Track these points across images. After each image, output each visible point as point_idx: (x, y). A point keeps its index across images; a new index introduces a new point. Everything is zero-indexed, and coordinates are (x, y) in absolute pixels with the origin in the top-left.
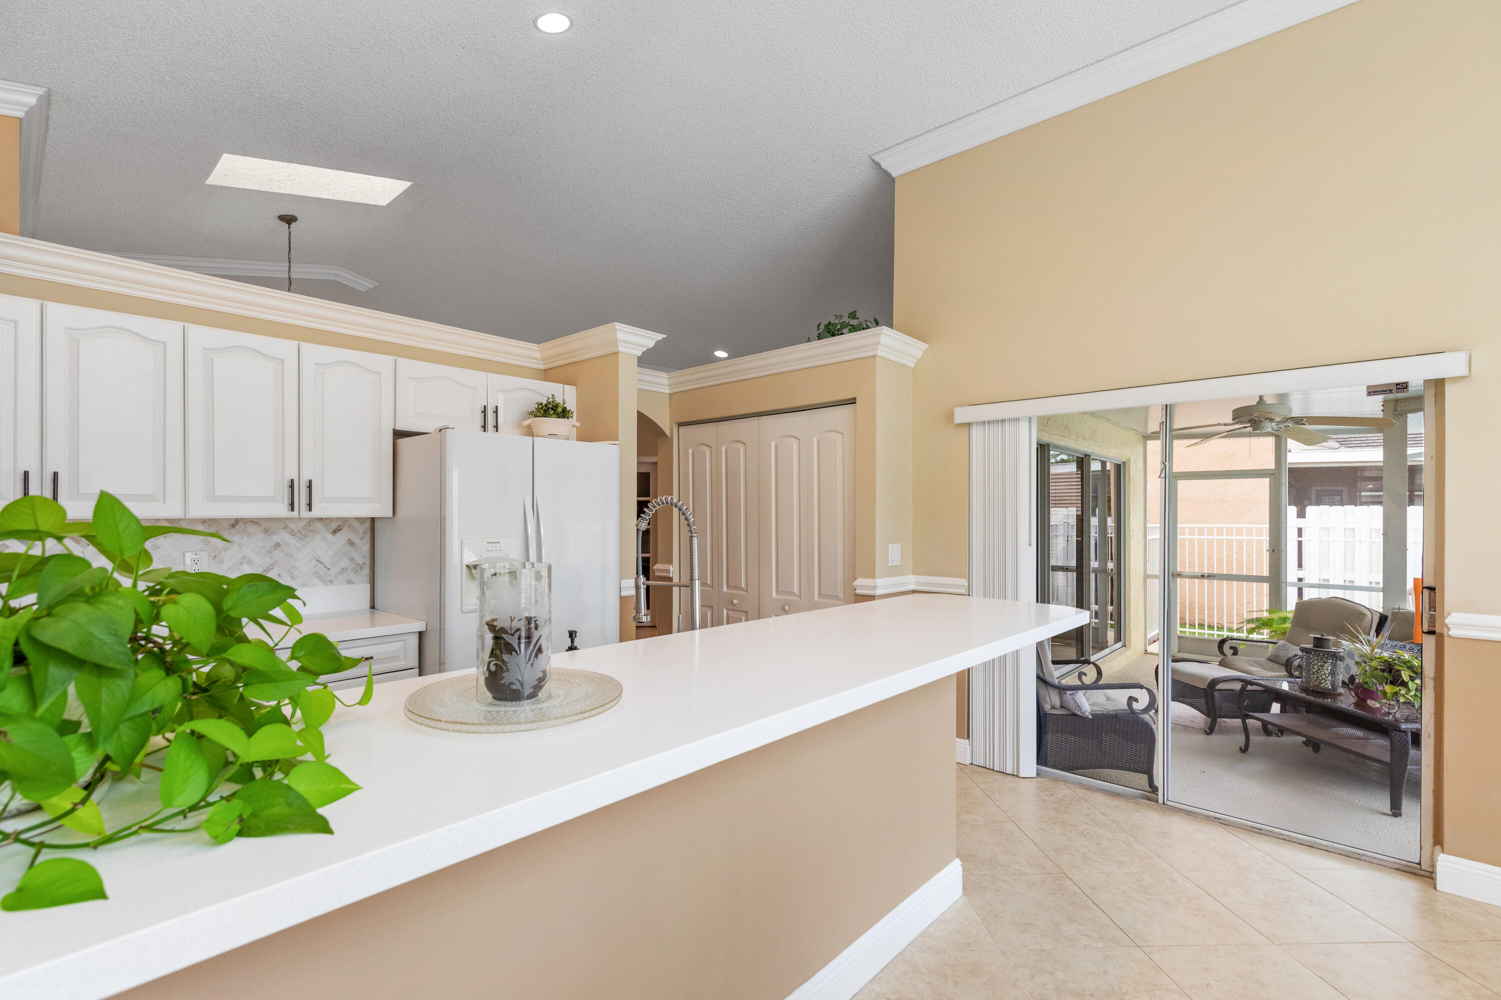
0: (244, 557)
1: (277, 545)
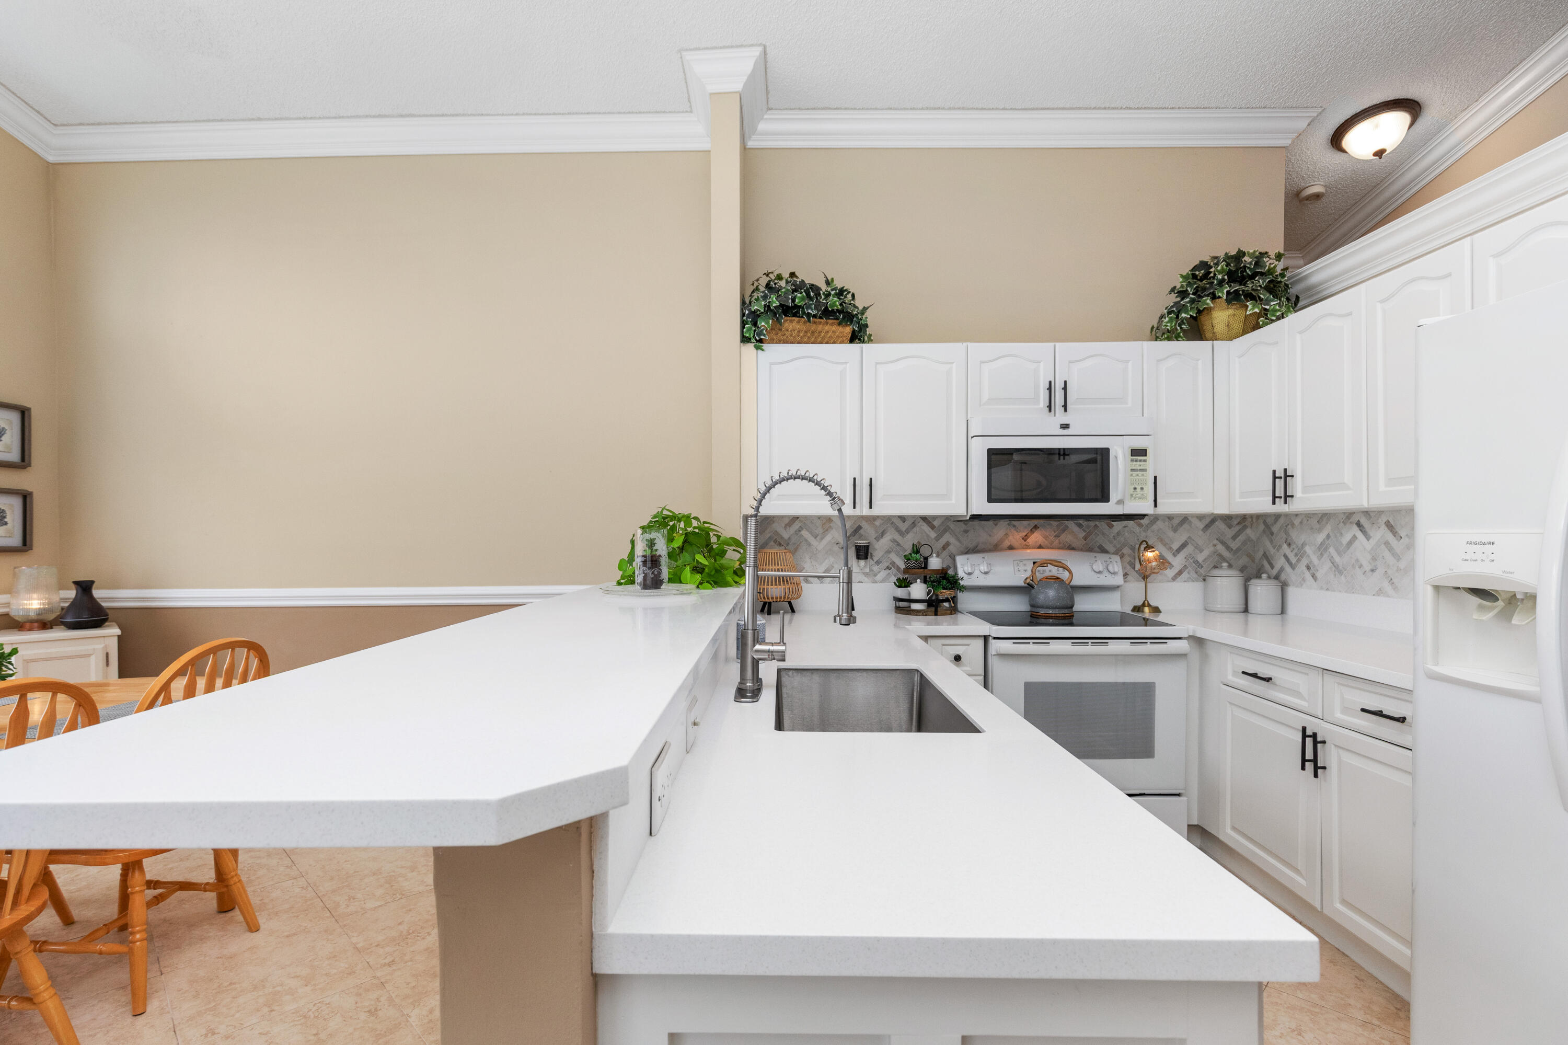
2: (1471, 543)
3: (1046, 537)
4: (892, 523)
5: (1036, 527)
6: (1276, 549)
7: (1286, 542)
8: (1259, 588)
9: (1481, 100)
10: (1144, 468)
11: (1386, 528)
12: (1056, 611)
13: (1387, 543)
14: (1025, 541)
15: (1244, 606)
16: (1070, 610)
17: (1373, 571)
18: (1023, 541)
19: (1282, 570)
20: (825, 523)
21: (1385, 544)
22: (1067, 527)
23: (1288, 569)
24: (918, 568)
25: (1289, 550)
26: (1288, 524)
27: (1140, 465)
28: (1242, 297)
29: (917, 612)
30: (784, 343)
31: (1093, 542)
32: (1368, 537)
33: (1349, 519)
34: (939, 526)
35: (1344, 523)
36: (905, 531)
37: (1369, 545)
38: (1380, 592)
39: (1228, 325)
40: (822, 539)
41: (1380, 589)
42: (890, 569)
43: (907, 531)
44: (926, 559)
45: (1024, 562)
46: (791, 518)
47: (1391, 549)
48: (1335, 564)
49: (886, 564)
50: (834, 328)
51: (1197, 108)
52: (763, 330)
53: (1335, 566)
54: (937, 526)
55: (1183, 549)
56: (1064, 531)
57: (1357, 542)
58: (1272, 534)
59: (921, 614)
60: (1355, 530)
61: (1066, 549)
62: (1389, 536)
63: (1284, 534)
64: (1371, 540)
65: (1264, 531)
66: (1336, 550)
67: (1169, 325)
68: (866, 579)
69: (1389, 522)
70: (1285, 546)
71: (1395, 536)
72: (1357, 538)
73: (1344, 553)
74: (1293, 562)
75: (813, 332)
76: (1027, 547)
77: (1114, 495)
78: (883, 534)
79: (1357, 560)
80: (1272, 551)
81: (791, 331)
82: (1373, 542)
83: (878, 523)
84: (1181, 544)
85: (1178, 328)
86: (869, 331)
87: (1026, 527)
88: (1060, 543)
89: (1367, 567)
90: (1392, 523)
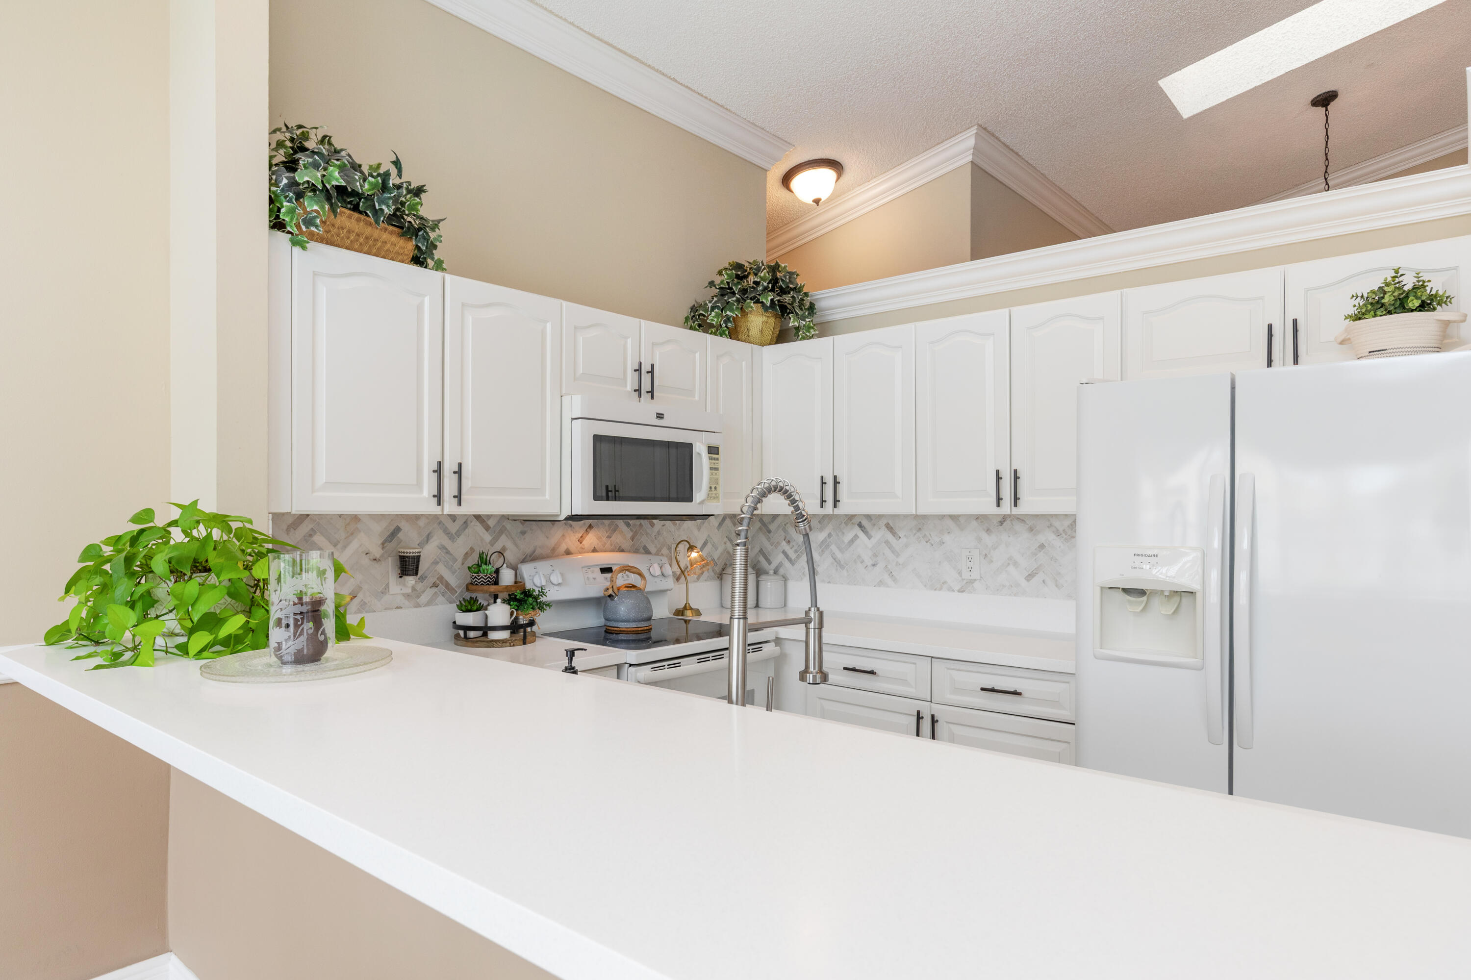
0: (1010, 558)
1: (1042, 546)
2: (1138, 555)
3: (599, 538)
4: (440, 523)
5: (590, 527)
6: (774, 546)
7: (785, 540)
8: (769, 584)
9: (871, 182)
10: (717, 467)
11: (886, 529)
12: (632, 625)
13: (887, 542)
14: (581, 543)
15: (756, 602)
16: (649, 622)
17: (874, 565)
18: (579, 543)
19: (780, 565)
20: (348, 524)
21: (885, 542)
22: (617, 526)
23: (787, 564)
24: (488, 584)
25: (788, 547)
26: (787, 523)
27: (714, 464)
28: (778, 307)
29: (502, 643)
30: (327, 243)
31: (638, 543)
32: (869, 537)
33: (851, 520)
34: (494, 527)
35: (846, 524)
36: (455, 533)
37: (869, 543)
38: (881, 583)
39: (761, 331)
40: (345, 547)
41: (880, 581)
42: (437, 587)
43: (458, 533)
44: (497, 571)
45: (592, 569)
46: (297, 516)
47: (890, 547)
48: (837, 560)
49: (432, 580)
50: (394, 239)
51: (722, 106)
52: (315, 217)
53: (836, 561)
54: (492, 526)
55: (704, 547)
56: (614, 530)
57: (858, 542)
58: (769, 532)
59: (508, 644)
60: (857, 531)
61: (617, 551)
62: (889, 536)
63: (783, 532)
64: (872, 539)
65: (760, 529)
66: (838, 548)
67: (716, 320)
68: (407, 603)
69: (888, 524)
70: (784, 543)
71: (894, 536)
72: (858, 537)
73: (846, 550)
74: (793, 558)
75: (367, 238)
76: (582, 551)
77: (699, 495)
78: (428, 538)
79: (859, 557)
80: (768, 546)
81: (338, 228)
82: (874, 540)
83: (421, 523)
84: (702, 543)
85: (724, 325)
86: (437, 254)
87: (581, 527)
88: (611, 545)
89: (869, 562)
90: (891, 524)
